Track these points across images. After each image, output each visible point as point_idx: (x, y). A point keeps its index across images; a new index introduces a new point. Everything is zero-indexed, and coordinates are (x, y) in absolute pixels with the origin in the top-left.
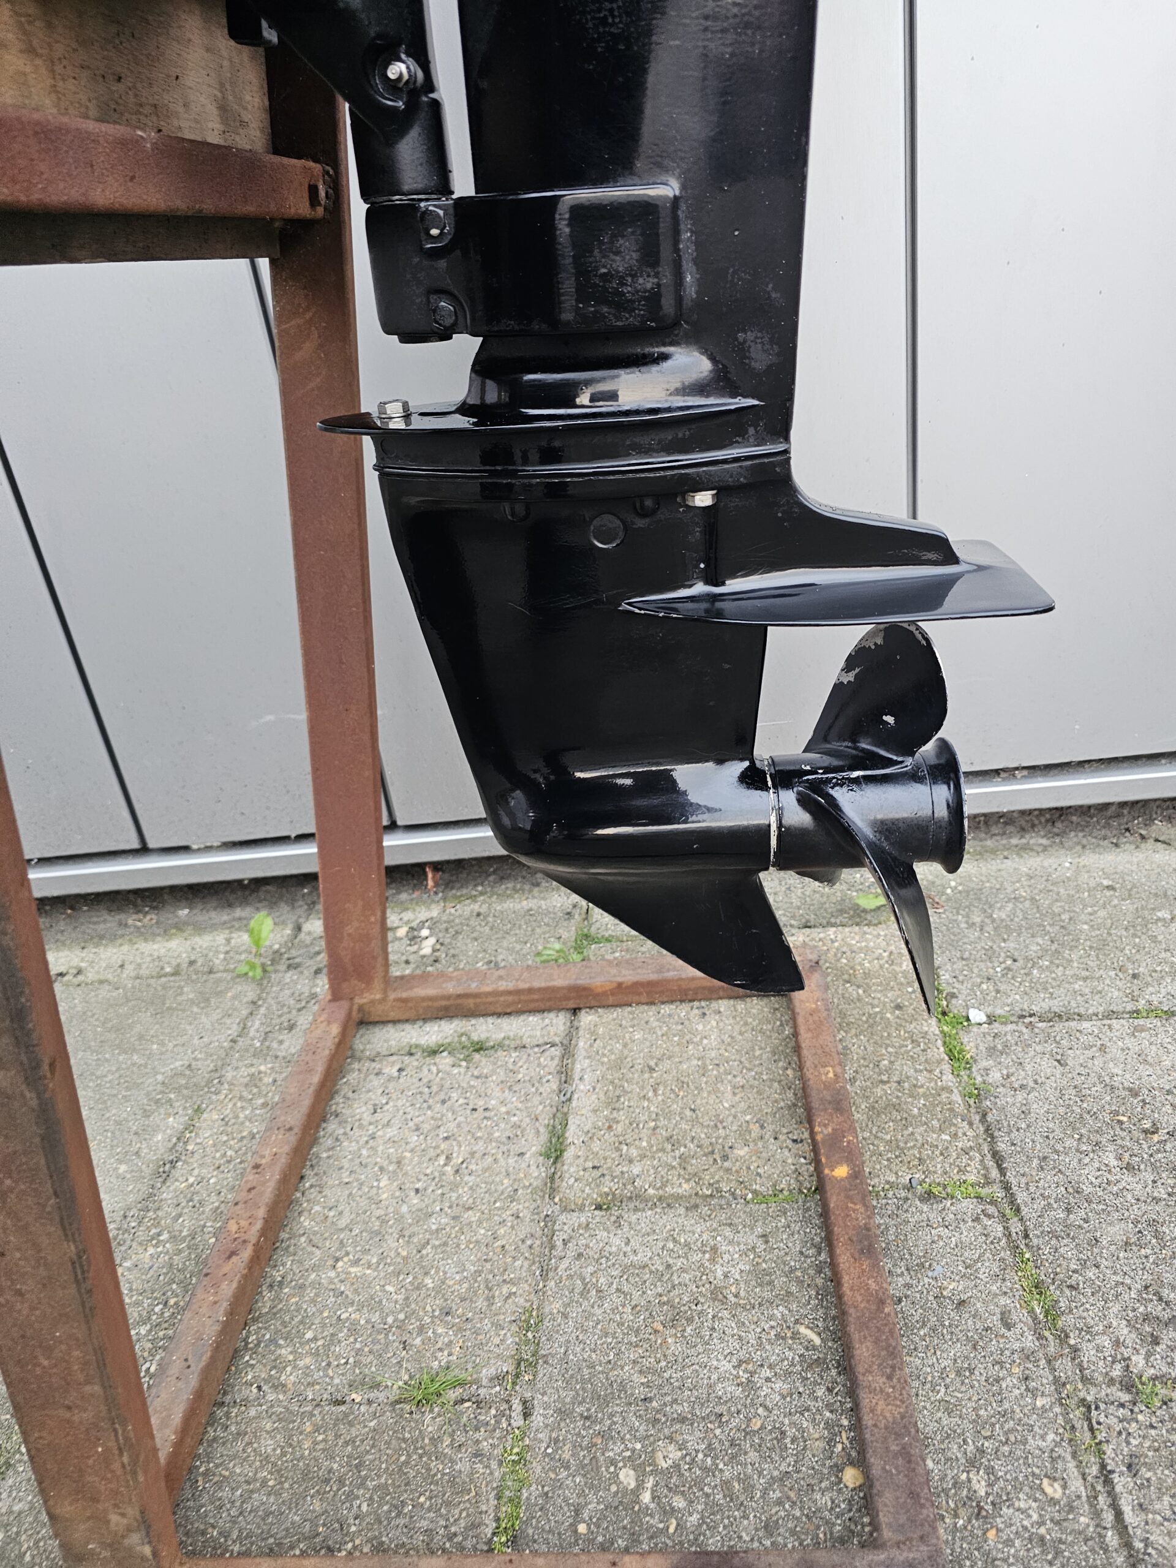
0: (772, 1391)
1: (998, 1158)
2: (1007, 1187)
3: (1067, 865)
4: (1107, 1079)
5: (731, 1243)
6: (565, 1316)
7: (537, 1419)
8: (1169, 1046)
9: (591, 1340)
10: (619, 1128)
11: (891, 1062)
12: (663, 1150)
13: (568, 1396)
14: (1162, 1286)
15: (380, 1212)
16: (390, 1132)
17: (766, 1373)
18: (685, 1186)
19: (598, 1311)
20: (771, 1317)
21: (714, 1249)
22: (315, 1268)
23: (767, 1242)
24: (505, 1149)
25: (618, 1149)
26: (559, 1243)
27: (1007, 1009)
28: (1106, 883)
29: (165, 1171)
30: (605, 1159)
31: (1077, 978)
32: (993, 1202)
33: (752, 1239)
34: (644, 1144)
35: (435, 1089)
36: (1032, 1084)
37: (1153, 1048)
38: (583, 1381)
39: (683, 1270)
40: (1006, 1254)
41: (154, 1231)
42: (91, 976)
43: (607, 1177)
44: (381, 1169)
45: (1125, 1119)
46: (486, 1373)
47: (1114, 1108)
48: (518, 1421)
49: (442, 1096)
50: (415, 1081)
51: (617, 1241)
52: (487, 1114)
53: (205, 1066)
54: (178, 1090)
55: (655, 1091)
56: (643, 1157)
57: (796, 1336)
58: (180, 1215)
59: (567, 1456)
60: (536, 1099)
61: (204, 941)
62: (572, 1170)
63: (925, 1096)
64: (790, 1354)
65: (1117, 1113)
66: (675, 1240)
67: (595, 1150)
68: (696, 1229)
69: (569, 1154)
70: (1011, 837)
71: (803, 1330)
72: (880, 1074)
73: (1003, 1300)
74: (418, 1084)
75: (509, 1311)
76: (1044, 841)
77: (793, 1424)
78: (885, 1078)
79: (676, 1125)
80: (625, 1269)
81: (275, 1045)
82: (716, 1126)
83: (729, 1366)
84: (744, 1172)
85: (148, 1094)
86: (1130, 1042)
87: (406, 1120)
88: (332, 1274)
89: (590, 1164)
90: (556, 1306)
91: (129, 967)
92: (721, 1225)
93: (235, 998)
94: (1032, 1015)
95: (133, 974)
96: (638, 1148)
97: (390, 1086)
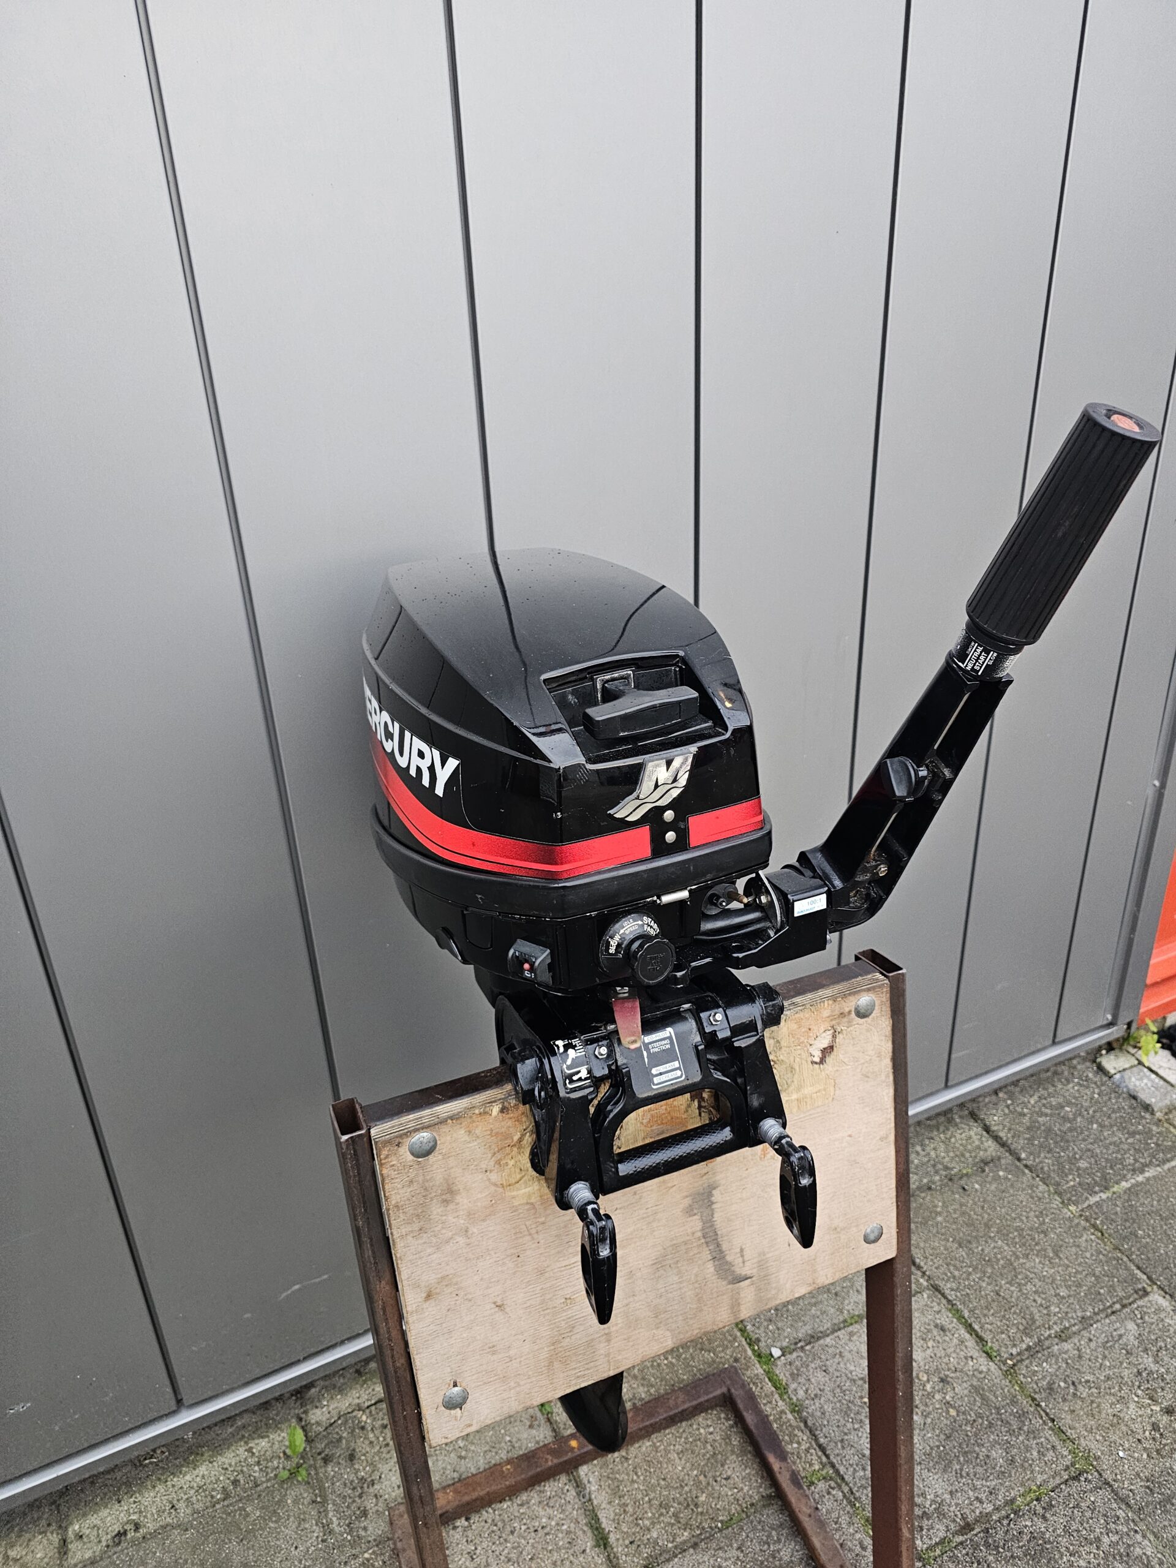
1: (822, 1448)
2: (833, 1466)
4: (849, 1375)
5: (726, 1560)
10: (630, 1509)
12: (662, 1514)
18: (686, 1534)
23: (742, 1551)
24: (571, 1551)
25: (637, 1525)
27: (787, 1340)
30: (634, 1534)
31: (811, 1305)
32: (831, 1479)
34: (650, 1515)
35: (500, 1524)
36: (819, 1392)
40: (848, 1508)
42: (150, 1526)
43: (642, 1546)
47: (859, 1394)
49: (508, 1529)
50: (483, 1524)
52: (546, 1531)
55: (636, 1474)
56: (653, 1523)
60: (569, 1508)
61: (228, 1458)
62: (620, 1549)
67: (625, 1530)
69: (612, 1538)
73: (858, 1536)
74: (487, 1526)
79: (660, 1494)
81: (362, 1533)
82: (681, 1486)
84: (711, 1511)
86: (850, 1346)
87: (497, 1556)
89: (627, 1542)
91: (181, 1505)
92: (716, 1550)
93: (296, 1502)
94: (800, 1341)
95: (189, 1511)
96: (648, 1519)
97: (469, 1533)
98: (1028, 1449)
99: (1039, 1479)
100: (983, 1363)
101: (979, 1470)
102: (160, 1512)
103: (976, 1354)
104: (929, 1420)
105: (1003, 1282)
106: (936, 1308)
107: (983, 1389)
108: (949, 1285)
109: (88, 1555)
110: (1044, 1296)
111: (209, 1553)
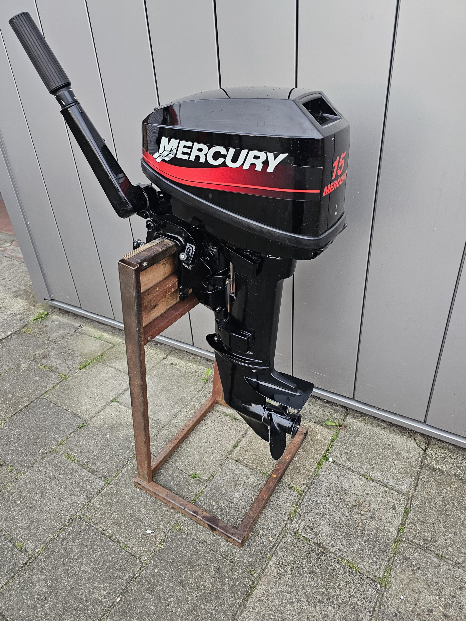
0: (242, 503)
1: (308, 488)
2: (305, 494)
3: (386, 435)
4: (343, 485)
5: (252, 478)
6: (220, 475)
7: (207, 488)
8: (362, 486)
9: (221, 481)
10: (248, 448)
11: (305, 461)
12: (252, 456)
13: (213, 488)
14: (315, 523)
15: (202, 443)
16: (211, 429)
17: (243, 500)
18: (252, 464)
19: (225, 477)
20: (250, 493)
21: (249, 478)
22: (188, 447)
23: (258, 481)
24: (227, 441)
25: (245, 452)
26: (226, 463)
27: (339, 461)
28: (390, 443)
29: (174, 417)
30: (242, 452)
31: (360, 462)
32: (301, 495)
33: (256, 479)
35: (223, 423)
36: (328, 479)
37: (359, 484)
38: (216, 487)
39: (242, 478)
40: (294, 504)
41: (168, 428)
42: (177, 367)
43: (240, 456)
44: (206, 435)
45: (338, 494)
46: (204, 478)
48: (204, 487)
49: (223, 426)
51: (235, 468)
52: (228, 433)
53: (189, 398)
54: (182, 401)
55: (259, 444)
56: (249, 455)
57: (251, 498)
58: (173, 427)
59: (208, 496)
60: (238, 435)
61: (200, 367)
62: (236, 451)
63: (306, 470)
64: (248, 500)
65: (338, 492)
66: (244, 473)
67: (242, 450)
68: (248, 472)
69: (237, 448)
70: (379, 421)
71: (253, 497)
72: (301, 462)
73: (287, 511)
74: (221, 421)
75: (212, 470)
76: (386, 426)
77: (241, 510)
78: (301, 463)
79: (258, 452)
80: (233, 473)
81: (201, 400)
82: (265, 456)
83: (238, 496)
84: (263, 467)
85: (177, 400)
86: (355, 481)
87: (215, 427)
88: (190, 450)
89: (239, 452)
90: (219, 473)
91: (185, 368)
92: (253, 474)
93: (200, 384)
94: (342, 465)
95: (185, 370)
96: (249, 453)
97: (216, 419)
98: (370, 558)
99: (361, 566)
100: (393, 529)
101: (345, 542)
102: (181, 366)
103: (395, 524)
104: (350, 518)
105: (442, 524)
106: (402, 503)
107: (381, 533)
108: (417, 503)
109: (165, 363)
110: (452, 542)
111: (179, 379)
